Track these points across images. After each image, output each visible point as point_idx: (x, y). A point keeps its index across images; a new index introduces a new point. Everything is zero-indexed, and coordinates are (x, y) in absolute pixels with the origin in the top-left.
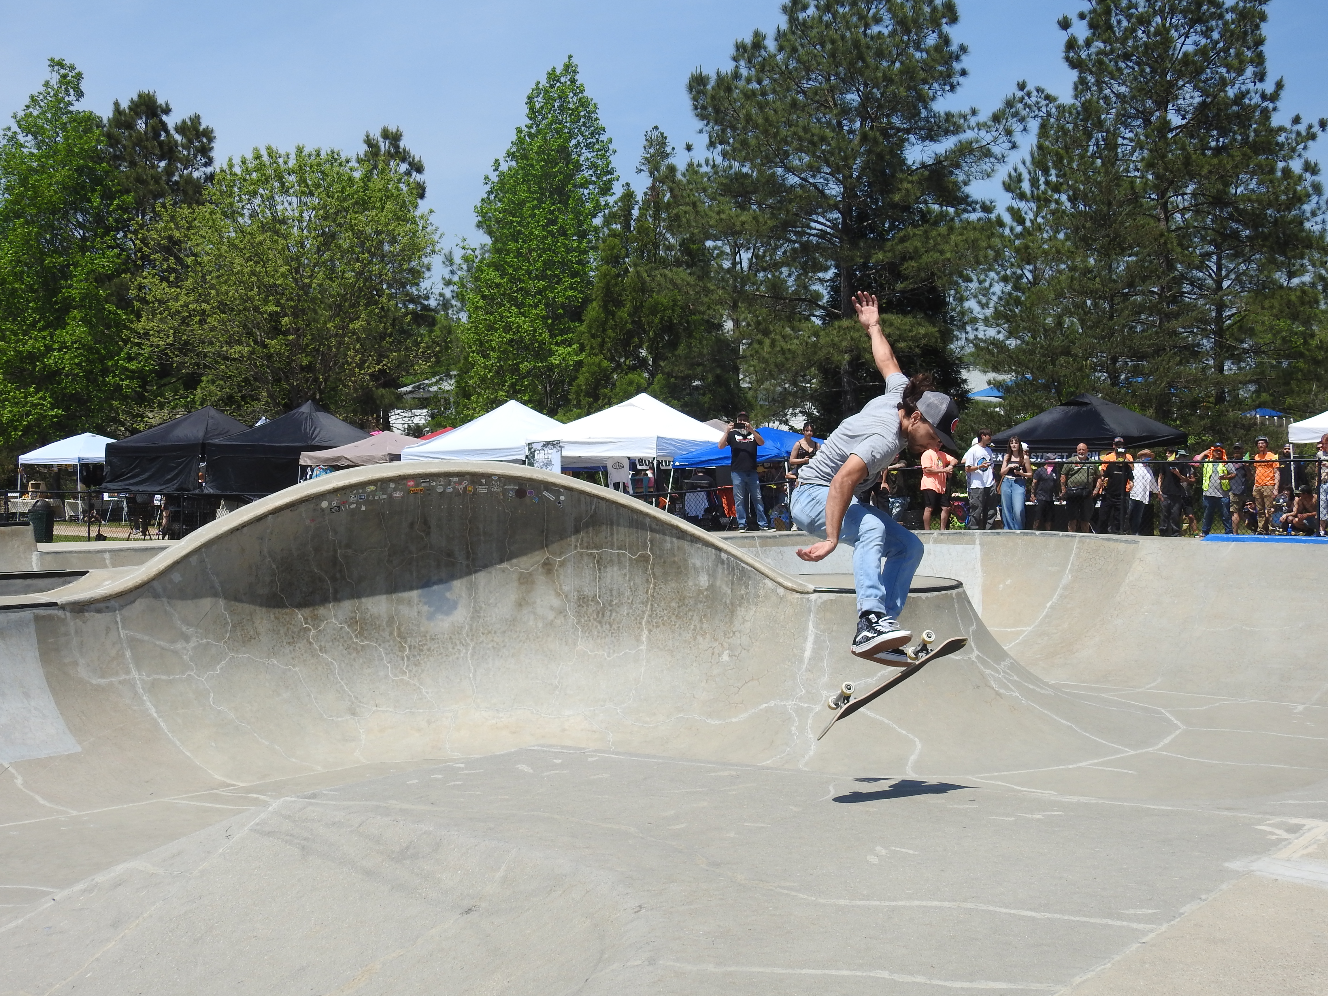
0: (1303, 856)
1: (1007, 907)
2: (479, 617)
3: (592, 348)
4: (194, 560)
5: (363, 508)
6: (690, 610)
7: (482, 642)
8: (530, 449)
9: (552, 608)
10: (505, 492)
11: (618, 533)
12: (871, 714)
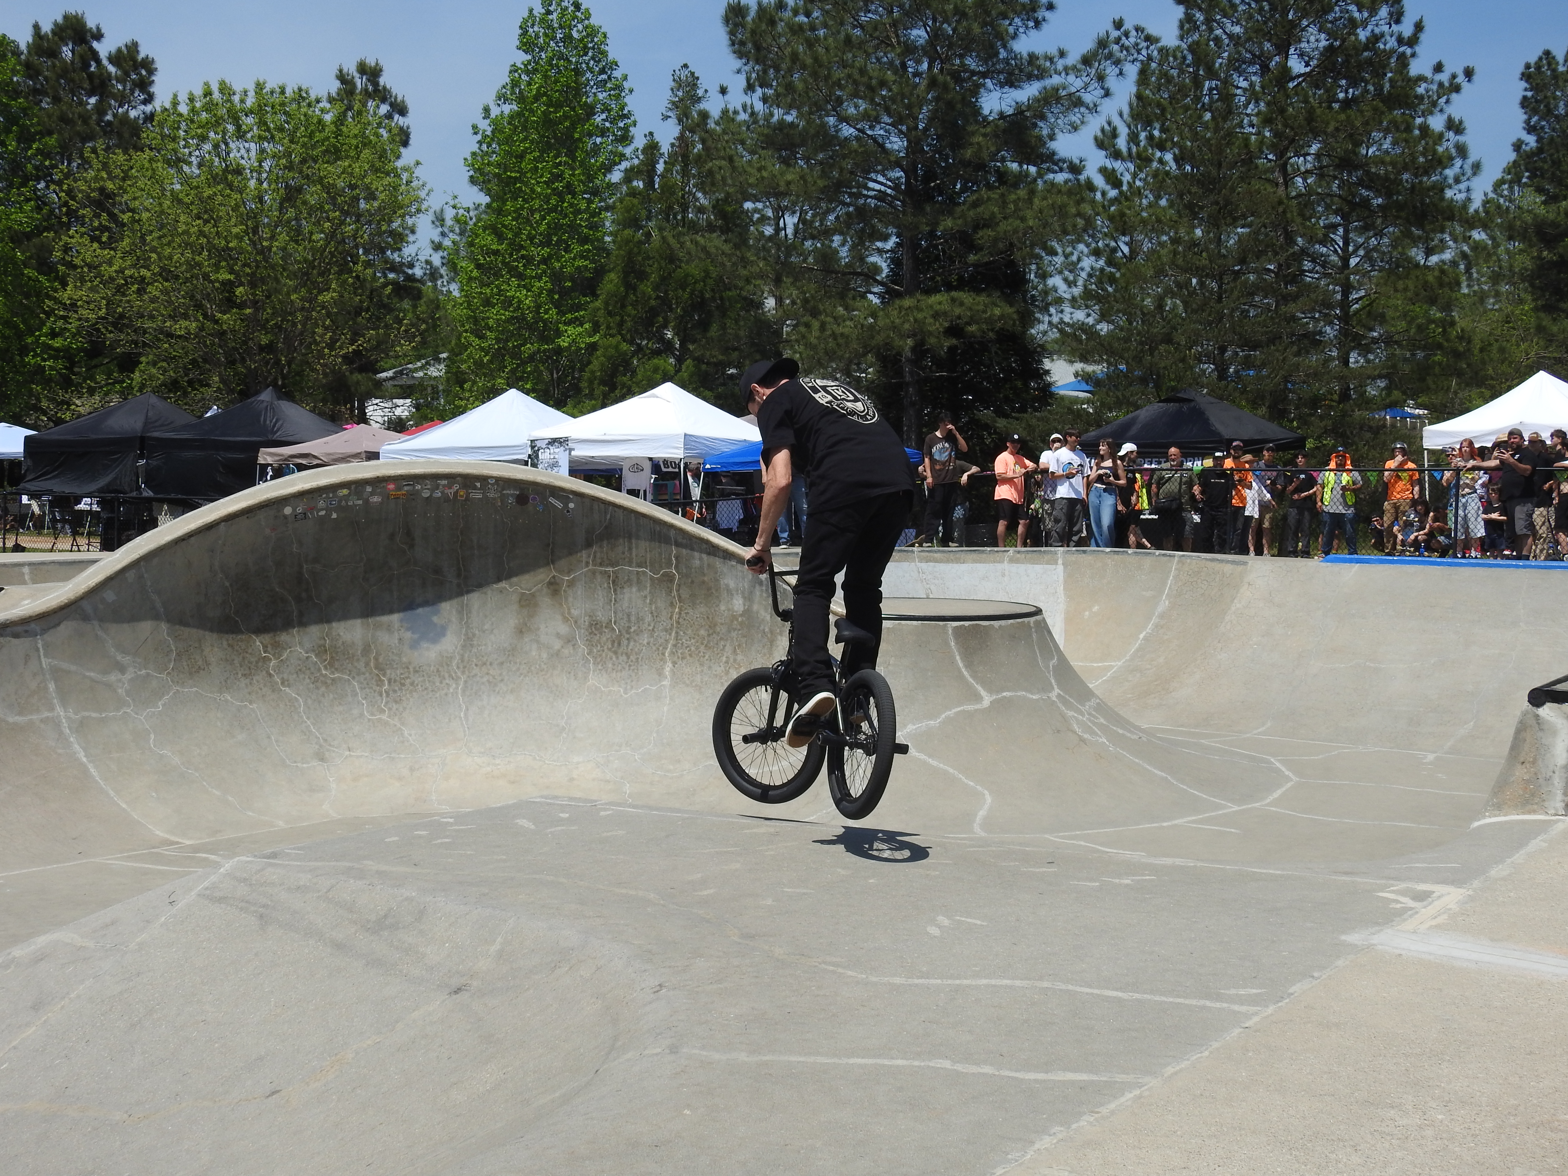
0: (1431, 927)
1: (1090, 986)
2: (472, 646)
3: (608, 327)
4: (131, 575)
5: (334, 516)
6: (721, 639)
7: (476, 675)
8: (533, 447)
9: (558, 636)
10: (503, 498)
11: (637, 548)
12: (934, 763)
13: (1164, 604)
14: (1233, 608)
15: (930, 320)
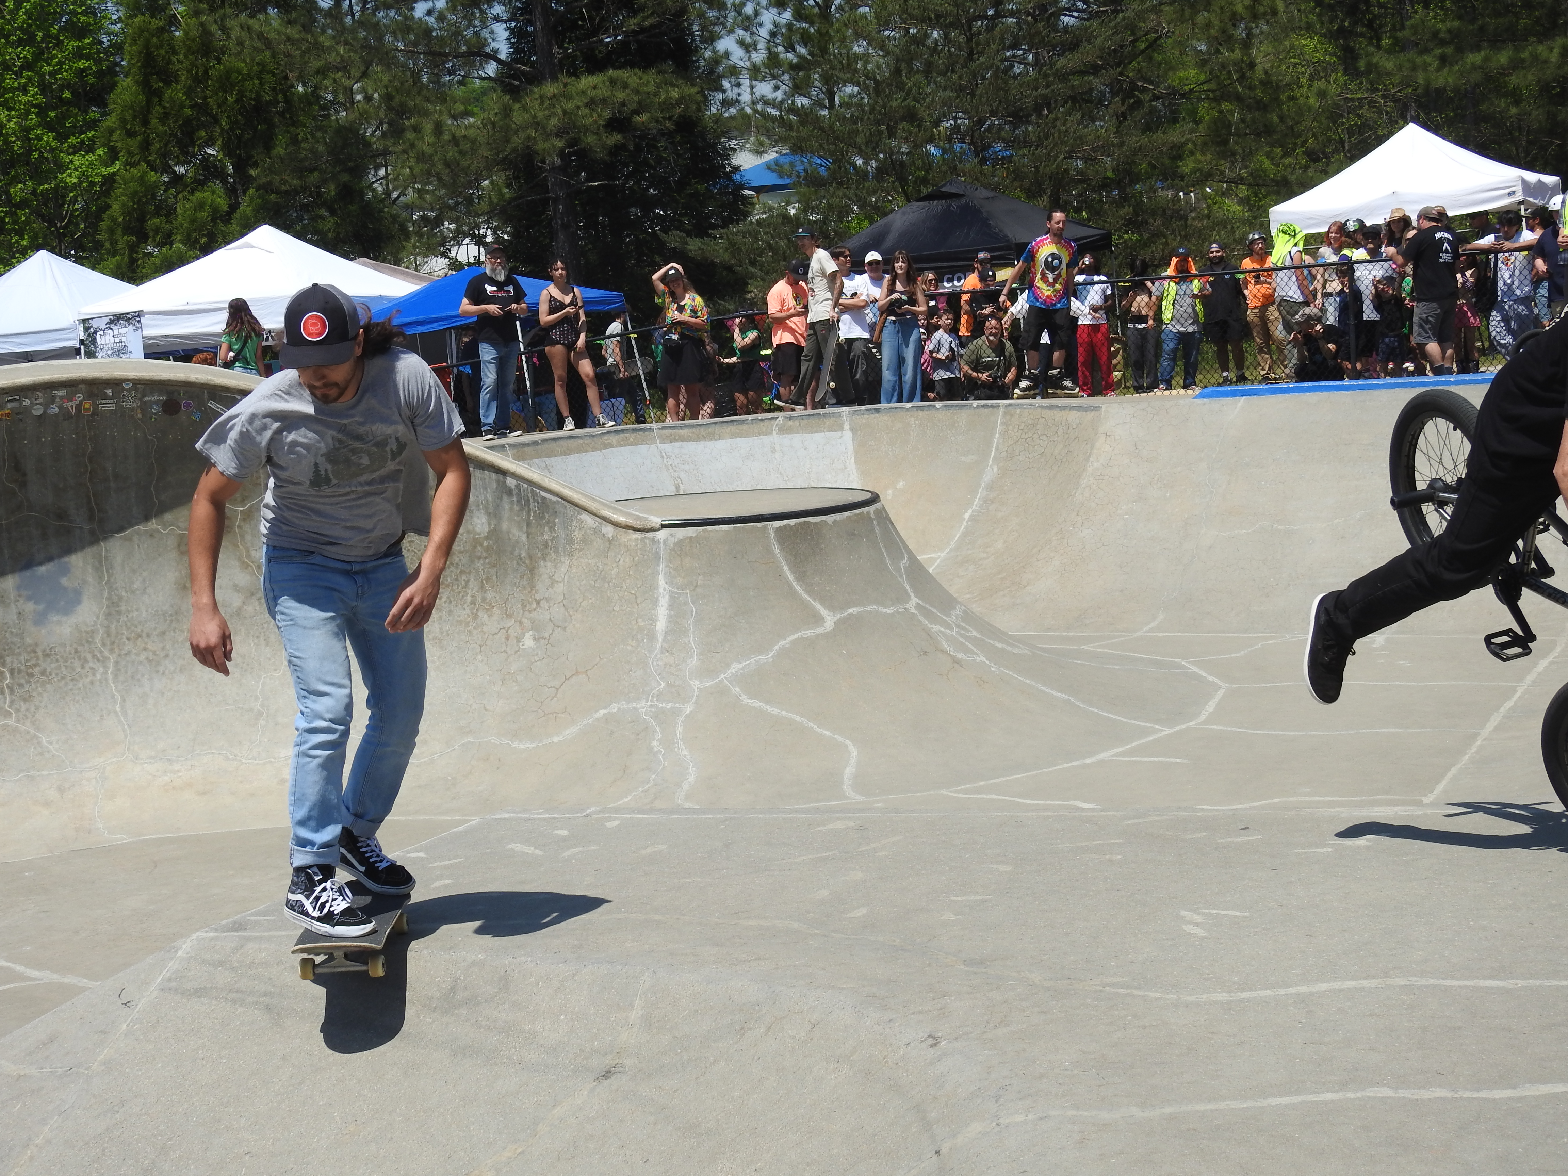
3: (130, 154)
8: (86, 329)
10: (145, 407)
12: (775, 711)
13: (991, 471)
14: (1090, 469)
15: (586, 111)
